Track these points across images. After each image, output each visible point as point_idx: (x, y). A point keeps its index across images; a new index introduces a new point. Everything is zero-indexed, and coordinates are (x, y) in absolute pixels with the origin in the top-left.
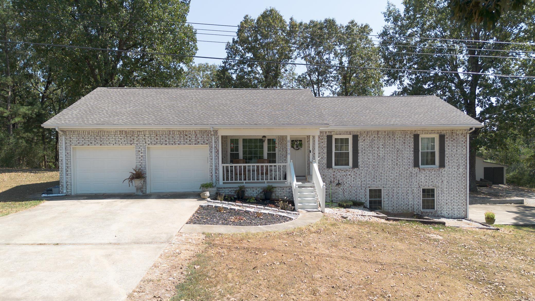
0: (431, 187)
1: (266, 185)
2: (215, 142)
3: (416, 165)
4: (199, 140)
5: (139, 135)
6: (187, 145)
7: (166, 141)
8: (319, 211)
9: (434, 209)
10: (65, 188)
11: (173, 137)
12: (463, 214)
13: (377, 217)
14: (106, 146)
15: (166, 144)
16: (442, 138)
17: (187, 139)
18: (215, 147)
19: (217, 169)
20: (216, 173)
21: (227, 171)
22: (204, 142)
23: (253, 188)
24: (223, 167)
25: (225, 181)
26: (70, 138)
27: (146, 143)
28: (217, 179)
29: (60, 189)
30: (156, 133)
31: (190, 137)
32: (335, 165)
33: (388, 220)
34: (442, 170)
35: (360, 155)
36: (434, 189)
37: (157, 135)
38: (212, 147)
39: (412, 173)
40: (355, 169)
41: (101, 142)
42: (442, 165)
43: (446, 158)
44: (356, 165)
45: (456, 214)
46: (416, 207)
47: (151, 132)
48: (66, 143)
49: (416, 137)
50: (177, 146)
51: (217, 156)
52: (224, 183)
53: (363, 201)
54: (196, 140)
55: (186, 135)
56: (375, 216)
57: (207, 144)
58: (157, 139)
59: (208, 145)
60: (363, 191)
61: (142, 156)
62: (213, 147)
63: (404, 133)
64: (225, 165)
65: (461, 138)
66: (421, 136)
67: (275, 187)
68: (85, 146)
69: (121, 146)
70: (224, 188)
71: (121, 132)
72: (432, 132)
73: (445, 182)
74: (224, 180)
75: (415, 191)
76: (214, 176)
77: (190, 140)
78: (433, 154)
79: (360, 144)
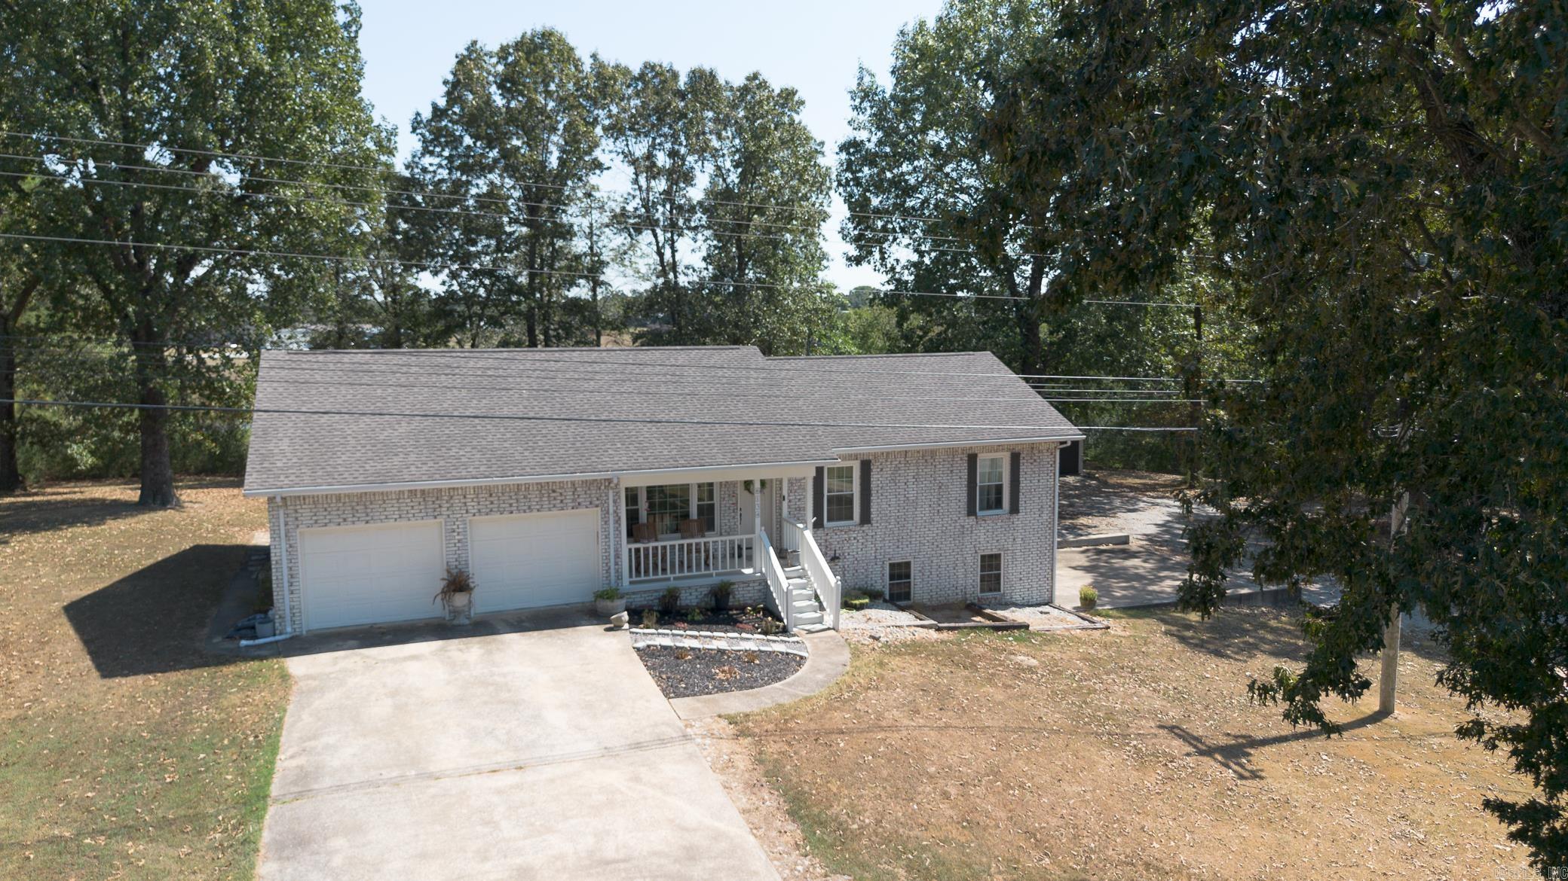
0: (995, 552)
1: (715, 580)
2: (615, 502)
3: (971, 512)
4: (580, 500)
5: (451, 497)
6: (555, 512)
7: (511, 505)
8: (829, 629)
9: (999, 590)
10: (288, 623)
11: (525, 497)
12: (1046, 596)
13: (922, 626)
14: (380, 524)
15: (512, 513)
16: (1015, 458)
17: (555, 499)
18: (615, 512)
19: (618, 556)
20: (616, 564)
21: (638, 558)
22: (591, 503)
23: (690, 588)
24: (630, 550)
25: (634, 579)
26: (296, 511)
27: (467, 512)
28: (619, 577)
29: (277, 625)
30: (490, 491)
31: (561, 494)
32: (829, 520)
33: (939, 629)
34: (1015, 518)
35: (873, 498)
36: (1000, 555)
37: (491, 495)
38: (608, 513)
39: (963, 527)
40: (866, 527)
41: (367, 515)
42: (1015, 509)
43: (1021, 496)
44: (866, 519)
45: (1036, 597)
46: (969, 590)
47: (477, 490)
48: (286, 524)
49: (972, 459)
50: (535, 513)
51: (618, 529)
52: (631, 583)
53: (878, 587)
54: (574, 500)
55: (554, 491)
56: (918, 626)
57: (597, 506)
58: (492, 503)
59: (599, 509)
60: (878, 568)
61: (459, 541)
62: (611, 511)
63: (952, 452)
64: (634, 546)
65: (1047, 458)
66: (981, 457)
67: (733, 584)
68: (332, 527)
69: (413, 522)
70: (634, 593)
71: (412, 493)
72: (999, 448)
73: (1019, 541)
74: (631, 576)
75: (969, 559)
76: (612, 571)
77: (562, 501)
78: (999, 489)
79: (875, 477)
